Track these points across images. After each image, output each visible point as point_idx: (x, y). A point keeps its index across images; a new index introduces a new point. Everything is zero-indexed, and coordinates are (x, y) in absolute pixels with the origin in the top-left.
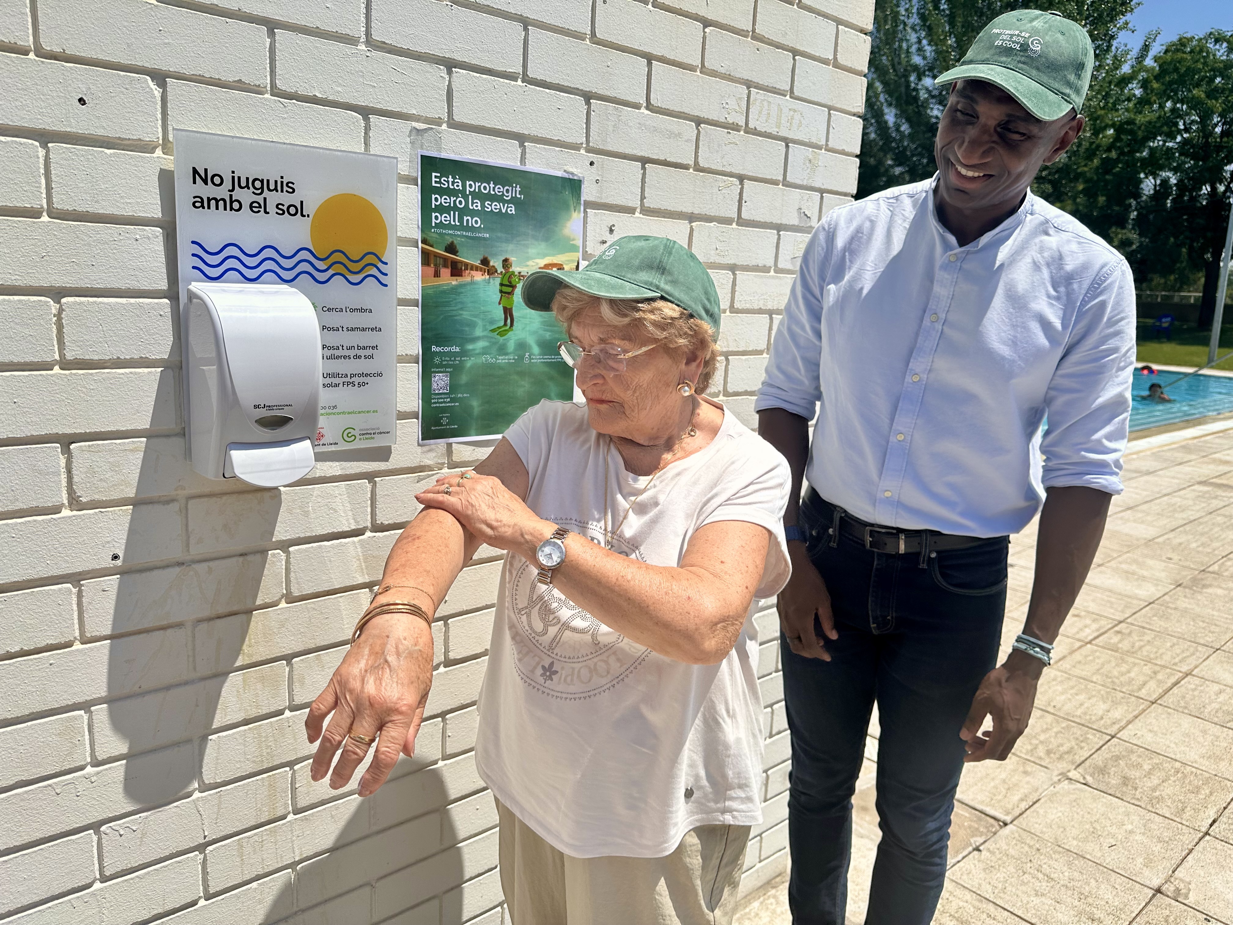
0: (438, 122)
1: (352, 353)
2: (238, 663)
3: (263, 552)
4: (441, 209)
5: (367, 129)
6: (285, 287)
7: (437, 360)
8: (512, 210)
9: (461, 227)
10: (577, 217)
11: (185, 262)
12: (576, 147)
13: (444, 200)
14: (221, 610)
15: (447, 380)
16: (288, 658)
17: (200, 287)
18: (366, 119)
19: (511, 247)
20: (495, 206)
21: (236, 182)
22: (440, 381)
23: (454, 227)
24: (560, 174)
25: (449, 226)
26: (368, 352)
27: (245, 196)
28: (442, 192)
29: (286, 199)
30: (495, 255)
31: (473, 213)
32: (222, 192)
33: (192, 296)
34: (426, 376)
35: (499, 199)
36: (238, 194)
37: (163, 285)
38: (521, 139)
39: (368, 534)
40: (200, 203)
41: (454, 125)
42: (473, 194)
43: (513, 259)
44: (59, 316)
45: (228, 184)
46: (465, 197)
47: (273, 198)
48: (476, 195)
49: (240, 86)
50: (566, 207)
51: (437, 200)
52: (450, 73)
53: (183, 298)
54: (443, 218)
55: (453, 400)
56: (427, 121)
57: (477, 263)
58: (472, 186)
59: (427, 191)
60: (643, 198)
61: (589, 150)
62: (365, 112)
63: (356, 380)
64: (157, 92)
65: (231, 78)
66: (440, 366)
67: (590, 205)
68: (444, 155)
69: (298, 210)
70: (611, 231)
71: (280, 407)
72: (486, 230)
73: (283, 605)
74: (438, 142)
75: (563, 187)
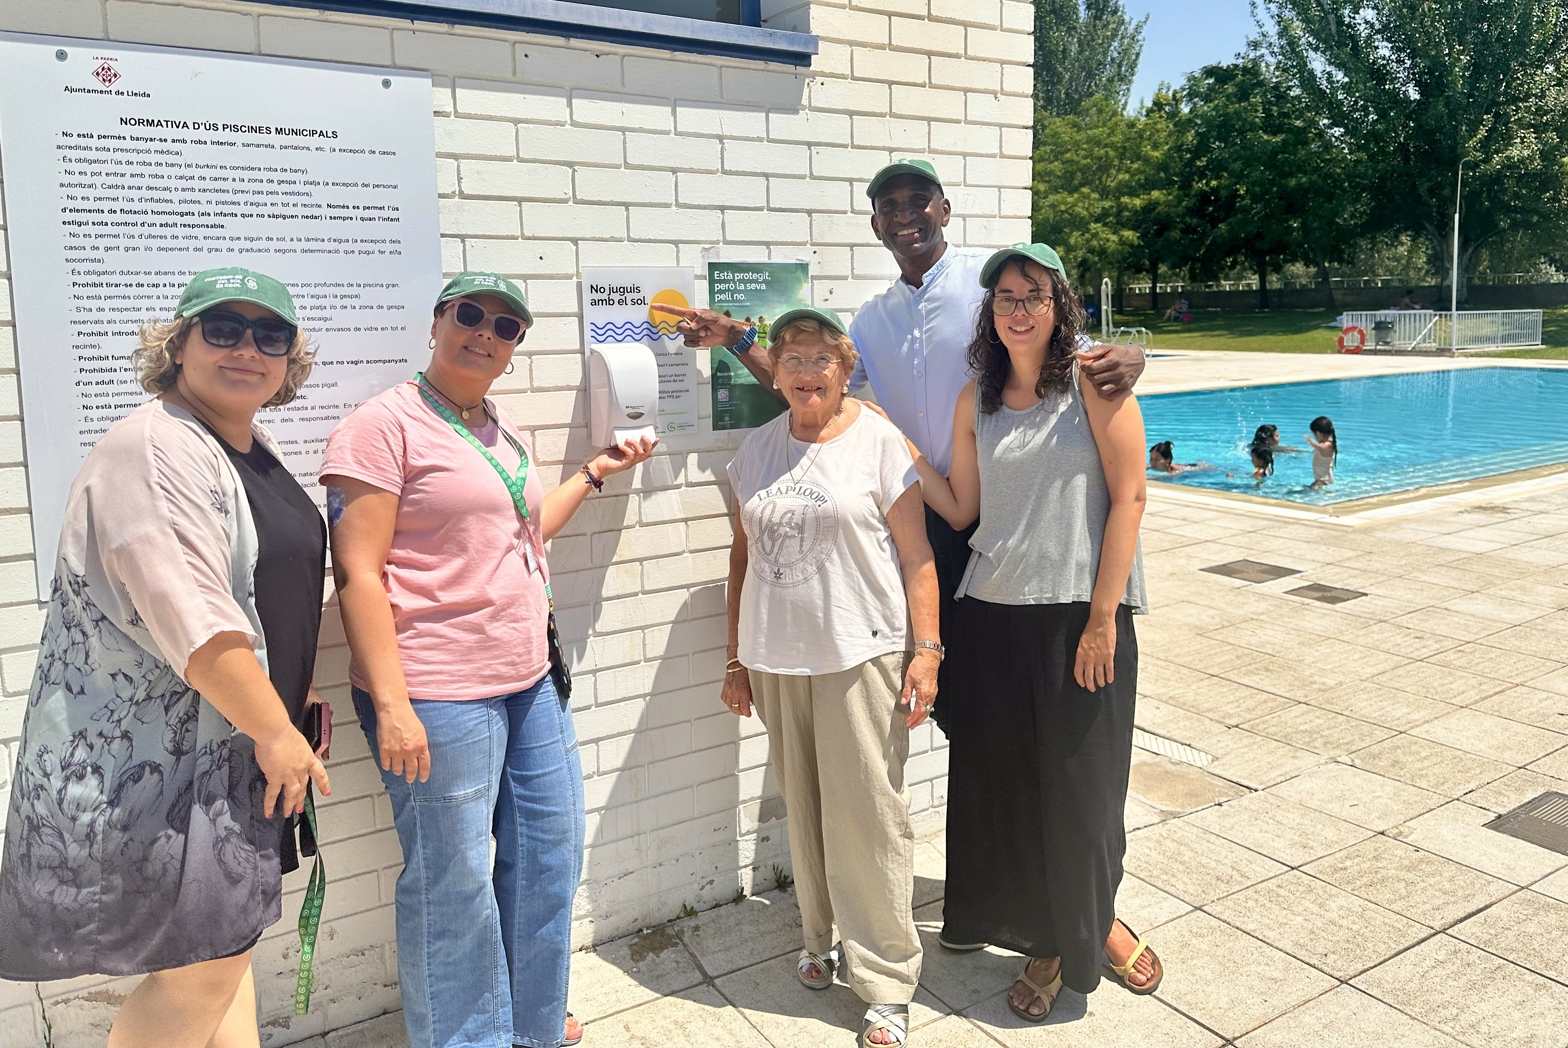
0: (717, 242)
1: (672, 379)
2: (614, 560)
3: (627, 495)
4: (721, 292)
5: (678, 252)
6: (637, 344)
7: (720, 381)
8: (764, 287)
9: (733, 301)
10: (806, 286)
11: (588, 334)
12: (803, 244)
13: (722, 287)
14: (606, 528)
15: (727, 393)
16: (641, 560)
17: (597, 347)
18: (677, 247)
19: (763, 309)
20: (753, 286)
21: (611, 290)
22: (723, 394)
23: (729, 301)
24: (794, 261)
25: (726, 301)
26: (681, 378)
27: (616, 297)
28: (720, 282)
29: (636, 296)
30: (753, 315)
31: (740, 292)
32: (605, 296)
33: (592, 351)
34: (715, 390)
35: (756, 281)
36: (612, 296)
37: (577, 347)
38: (767, 244)
39: (683, 488)
40: (594, 303)
41: (726, 242)
42: (740, 281)
43: (765, 316)
44: (531, 365)
45: (607, 292)
46: (735, 283)
47: (630, 296)
48: (742, 281)
49: (613, 239)
50: (799, 281)
51: (718, 287)
52: (723, 213)
53: (587, 353)
54: (722, 297)
55: (731, 406)
56: (711, 242)
57: (743, 321)
58: (739, 276)
59: (712, 282)
60: (853, 269)
61: (812, 245)
62: (676, 243)
63: (675, 394)
64: (574, 248)
65: (607, 236)
66: (723, 384)
67: (813, 278)
68: (721, 261)
69: (643, 302)
70: (831, 293)
71: (638, 407)
72: (748, 300)
73: (637, 527)
74: (718, 255)
75: (796, 269)
